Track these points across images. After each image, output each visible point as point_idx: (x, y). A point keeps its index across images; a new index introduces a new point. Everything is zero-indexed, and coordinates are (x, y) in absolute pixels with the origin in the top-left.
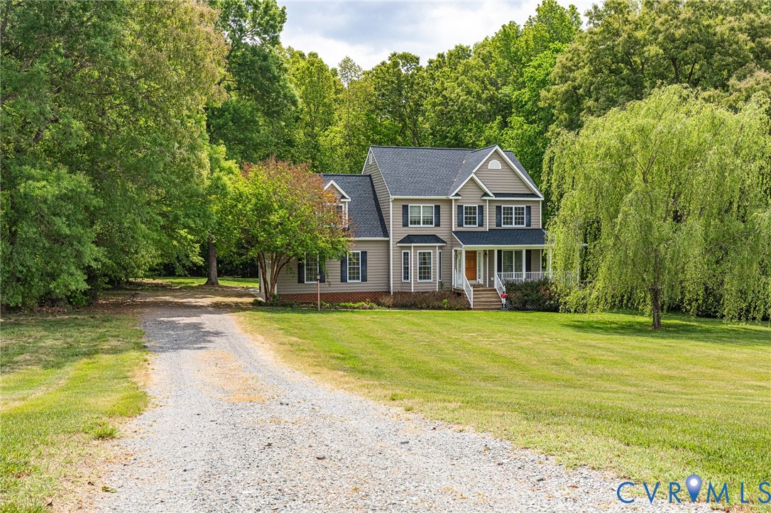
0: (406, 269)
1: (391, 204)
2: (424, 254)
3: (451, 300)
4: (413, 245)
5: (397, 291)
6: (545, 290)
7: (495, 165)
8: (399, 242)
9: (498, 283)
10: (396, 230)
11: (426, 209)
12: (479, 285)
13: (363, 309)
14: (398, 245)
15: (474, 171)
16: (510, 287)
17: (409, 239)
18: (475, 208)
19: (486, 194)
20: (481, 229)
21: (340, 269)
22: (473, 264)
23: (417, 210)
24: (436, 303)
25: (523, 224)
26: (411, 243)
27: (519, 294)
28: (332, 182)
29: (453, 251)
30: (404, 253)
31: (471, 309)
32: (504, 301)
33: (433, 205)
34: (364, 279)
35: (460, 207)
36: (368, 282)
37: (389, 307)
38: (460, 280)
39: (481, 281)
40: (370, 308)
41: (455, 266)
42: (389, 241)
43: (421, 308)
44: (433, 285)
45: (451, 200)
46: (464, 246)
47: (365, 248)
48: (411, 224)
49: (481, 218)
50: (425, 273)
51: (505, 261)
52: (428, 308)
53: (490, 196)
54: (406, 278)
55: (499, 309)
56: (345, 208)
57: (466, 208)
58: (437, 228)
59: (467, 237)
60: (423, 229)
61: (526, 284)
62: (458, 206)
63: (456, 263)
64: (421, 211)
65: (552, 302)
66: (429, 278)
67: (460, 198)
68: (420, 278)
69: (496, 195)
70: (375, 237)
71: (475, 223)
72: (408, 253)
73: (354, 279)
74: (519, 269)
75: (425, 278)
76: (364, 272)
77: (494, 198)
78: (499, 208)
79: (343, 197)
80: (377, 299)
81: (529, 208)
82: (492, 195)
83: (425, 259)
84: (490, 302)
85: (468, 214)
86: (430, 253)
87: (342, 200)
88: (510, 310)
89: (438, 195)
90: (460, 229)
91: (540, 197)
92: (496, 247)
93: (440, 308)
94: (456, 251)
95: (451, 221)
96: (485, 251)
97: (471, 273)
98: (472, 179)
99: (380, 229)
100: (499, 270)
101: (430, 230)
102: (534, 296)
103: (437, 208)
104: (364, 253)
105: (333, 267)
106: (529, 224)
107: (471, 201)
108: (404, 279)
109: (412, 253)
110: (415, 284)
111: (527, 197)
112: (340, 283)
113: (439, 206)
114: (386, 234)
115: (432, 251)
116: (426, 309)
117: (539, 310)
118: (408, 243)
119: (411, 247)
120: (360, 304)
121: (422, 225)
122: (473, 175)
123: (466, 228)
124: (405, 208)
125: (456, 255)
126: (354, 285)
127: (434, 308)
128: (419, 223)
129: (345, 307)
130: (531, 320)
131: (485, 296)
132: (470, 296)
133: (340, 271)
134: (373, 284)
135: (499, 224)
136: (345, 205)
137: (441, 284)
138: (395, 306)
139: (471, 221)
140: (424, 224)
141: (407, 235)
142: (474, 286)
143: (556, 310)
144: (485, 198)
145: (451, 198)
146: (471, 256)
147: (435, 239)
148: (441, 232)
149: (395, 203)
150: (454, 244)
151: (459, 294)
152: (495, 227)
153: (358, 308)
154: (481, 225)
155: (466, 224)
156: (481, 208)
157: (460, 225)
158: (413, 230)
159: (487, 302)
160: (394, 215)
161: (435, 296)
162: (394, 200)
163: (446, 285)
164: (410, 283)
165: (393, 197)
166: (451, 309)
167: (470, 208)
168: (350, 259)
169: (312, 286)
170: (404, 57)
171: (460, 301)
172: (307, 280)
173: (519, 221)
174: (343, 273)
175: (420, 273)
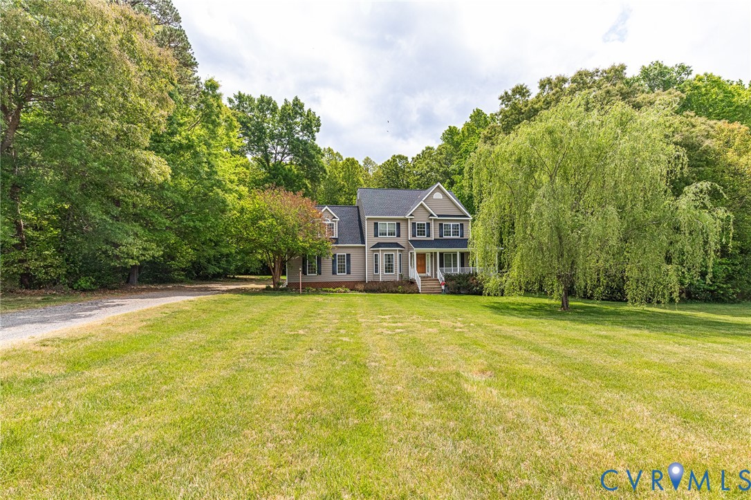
0: (376, 265)
1: (366, 221)
2: (389, 255)
3: (407, 287)
4: (380, 249)
5: (370, 280)
6: (473, 280)
7: (438, 196)
9: (440, 276)
10: (370, 240)
11: (391, 226)
12: (428, 277)
13: (339, 292)
14: (371, 249)
15: (423, 199)
16: (448, 278)
17: (378, 245)
18: (424, 224)
19: (432, 215)
20: (428, 239)
21: (332, 266)
22: (423, 262)
23: (384, 226)
24: (394, 289)
25: (458, 235)
26: (379, 247)
27: (454, 282)
28: (326, 207)
29: (409, 253)
30: (375, 255)
31: (419, 293)
32: (443, 287)
33: (396, 223)
34: (349, 273)
36: (351, 275)
37: (361, 291)
38: (414, 274)
39: (429, 274)
40: (344, 292)
41: (411, 264)
42: (365, 247)
43: (384, 292)
44: (395, 275)
45: (408, 219)
46: (415, 249)
47: (349, 251)
48: (380, 235)
49: (428, 232)
50: (389, 268)
51: (444, 260)
52: (388, 292)
53: (434, 216)
54: (376, 272)
55: (439, 293)
56: (336, 225)
57: (418, 224)
58: (399, 238)
59: (417, 244)
60: (388, 239)
61: (460, 275)
62: (413, 223)
63: (411, 262)
64: (387, 227)
65: (478, 288)
66: (392, 272)
67: (413, 217)
68: (386, 272)
69: (439, 216)
70: (356, 244)
71: (424, 235)
72: (377, 255)
73: (341, 272)
74: (455, 265)
75: (389, 272)
76: (349, 268)
77: (437, 218)
78: (441, 225)
79: (334, 218)
80: (352, 286)
81: (462, 225)
82: (436, 216)
83: (389, 258)
84: (433, 288)
85: (420, 229)
86: (393, 255)
87: (333, 220)
88: (448, 294)
89: (398, 215)
90: (414, 239)
91: (468, 217)
92: (438, 250)
93: (396, 292)
94: (411, 253)
95: (407, 234)
96: (432, 253)
97: (421, 268)
98: (421, 204)
99: (360, 239)
100: (441, 266)
101: (393, 239)
102: (465, 284)
103: (398, 225)
104: (348, 255)
105: (327, 265)
106: (462, 236)
107: (421, 220)
109: (380, 254)
110: (382, 276)
111: (461, 217)
112: (332, 275)
113: (399, 223)
114: (363, 242)
115: (394, 253)
117: (468, 294)
118: (377, 248)
120: (338, 289)
121: (387, 236)
122: (422, 202)
123: (418, 238)
124: (376, 224)
125: (411, 256)
126: (342, 277)
127: (392, 292)
128: (386, 235)
129: (326, 291)
130: (459, 302)
132: (419, 283)
134: (354, 277)
135: (441, 236)
136: (336, 223)
137: (401, 276)
138: (366, 291)
139: (421, 233)
141: (377, 242)
142: (421, 277)
143: (480, 293)
144: (431, 217)
145: (407, 217)
146: (421, 257)
147: (397, 245)
148: (401, 241)
149: (368, 221)
150: (410, 249)
151: (412, 282)
152: (438, 237)
153: (336, 292)
154: (429, 236)
155: (418, 235)
156: (428, 224)
157: (414, 236)
158: (381, 239)
159: (431, 288)
160: (368, 229)
161: (395, 284)
162: (368, 219)
163: (404, 277)
164: (379, 275)
165: (367, 217)
166: (404, 293)
167: (421, 224)
168: (339, 259)
169: (313, 277)
170: (399, 157)
171: (412, 287)
172: (309, 273)
173: (455, 233)
174: (334, 268)
175: (386, 268)
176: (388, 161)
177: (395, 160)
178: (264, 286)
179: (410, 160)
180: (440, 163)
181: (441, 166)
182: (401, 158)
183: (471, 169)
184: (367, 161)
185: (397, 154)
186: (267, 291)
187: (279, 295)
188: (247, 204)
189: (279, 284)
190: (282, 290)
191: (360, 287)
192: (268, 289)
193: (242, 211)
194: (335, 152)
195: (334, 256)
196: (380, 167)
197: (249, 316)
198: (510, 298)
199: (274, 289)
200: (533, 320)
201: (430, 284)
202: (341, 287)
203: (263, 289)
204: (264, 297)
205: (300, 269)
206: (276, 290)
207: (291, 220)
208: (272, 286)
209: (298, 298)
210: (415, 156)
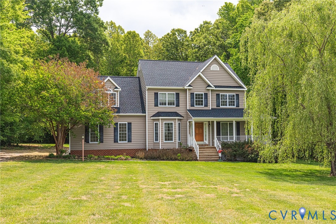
0: (157, 134)
1: (147, 92)
2: (168, 124)
3: (185, 154)
4: (160, 118)
5: (150, 148)
6: (248, 147)
7: (215, 67)
8: (152, 117)
9: (217, 144)
10: (150, 109)
11: (170, 96)
12: (206, 145)
13: (120, 160)
14: (152, 118)
15: (201, 71)
16: (225, 146)
17: (159, 114)
18: (202, 94)
19: (209, 86)
20: (206, 108)
21: (113, 134)
22: (201, 130)
23: (164, 96)
24: (173, 156)
25: (234, 105)
26: (159, 116)
27: (230, 150)
28: (109, 78)
29: (188, 122)
30: (155, 123)
31: (197, 160)
32: (220, 155)
33: (175, 93)
34: (130, 141)
35: (192, 94)
36: (132, 143)
37: (141, 159)
38: (192, 142)
39: (207, 142)
40: (125, 160)
41: (190, 132)
42: (146, 116)
43: (163, 160)
44: (174, 143)
45: (186, 90)
46: (193, 118)
47: (130, 120)
48: (160, 105)
49: (206, 102)
50: (169, 137)
51: (221, 128)
52: (167, 159)
53: (211, 87)
54: (157, 140)
55: (217, 160)
56: (118, 95)
57: (196, 94)
58: (178, 108)
59: (195, 113)
60: (168, 108)
61: (236, 143)
62: (191, 93)
63: (190, 130)
64: (167, 97)
65: (253, 156)
66: (172, 140)
67: (192, 88)
68: (166, 140)
69: (216, 87)
70: (136, 113)
71: (202, 105)
72: (157, 123)
73: (123, 140)
74: (231, 134)
75: (169, 140)
76: (130, 136)
77: (214, 88)
78: (218, 95)
79: (116, 88)
80: (133, 154)
81: (238, 95)
82: (213, 86)
83: (169, 127)
84: (211, 155)
85: (198, 99)
86: (172, 123)
87: (115, 90)
88: (224, 161)
89: (177, 86)
90: (193, 108)
91: (244, 88)
92: (215, 119)
93: (176, 159)
94: (190, 122)
95: (186, 103)
96: (209, 122)
97: (199, 136)
98: (199, 76)
99: (141, 109)
100: (218, 134)
101: (173, 108)
102: (240, 151)
103: (178, 95)
104: (130, 124)
105: (109, 133)
106: (238, 106)
107: (199, 90)
108: (156, 140)
109: (160, 123)
110: (162, 144)
111: (236, 88)
112: (113, 143)
113: (179, 93)
114: (144, 111)
115: (173, 122)
116: (166, 160)
117: (244, 161)
118: (157, 117)
119: (159, 119)
120: (119, 157)
121: (167, 106)
122: (200, 73)
123: (197, 107)
124: (156, 95)
125: (190, 125)
126: (123, 145)
127: (172, 160)
128: (165, 104)
129: (108, 159)
130: (235, 168)
131: (208, 151)
132: (197, 151)
133: (113, 136)
134: (135, 144)
135: (218, 105)
136: (118, 93)
137: (180, 144)
138: (146, 158)
139: (199, 103)
140: (168, 105)
141: (157, 112)
142: (199, 145)
143: (255, 160)
144: (208, 88)
145: (186, 88)
146: (199, 126)
147: (176, 114)
148: (180, 110)
149: (149, 92)
150: (188, 118)
151: (191, 150)
152: (215, 107)
153: (117, 159)
154: (206, 105)
155: (196, 104)
156: (206, 95)
157: (192, 105)
158: (161, 108)
159: (209, 155)
160: (149, 98)
161: (175, 152)
162: (149, 89)
163: (183, 145)
164: (159, 143)
165: (147, 87)
166: (183, 160)
167: (199, 95)
168: (120, 128)
169: (95, 145)
170: (178, 30)
171: (191, 155)
172: (91, 141)
173: (232, 103)
174: (115, 136)
175: (166, 137)
176: (168, 34)
177: (174, 34)
178: (47, 154)
179: (188, 34)
180: (216, 36)
181: (218, 40)
182: (180, 31)
183: (246, 42)
184: (148, 34)
185: (176, 28)
186: (50, 159)
187: (62, 162)
188: (31, 74)
189: (62, 152)
190: (65, 157)
191: (141, 154)
192: (51, 156)
193: (26, 81)
194: (117, 26)
195: (116, 124)
196: (160, 40)
197: (33, 183)
198: (283, 165)
199: (57, 157)
200: (305, 186)
201: (208, 152)
202: (122, 154)
203: (47, 157)
204: (47, 164)
205: (83, 137)
206: (60, 158)
207: (74, 91)
208: (55, 154)
209: (81, 165)
210: (193, 30)
